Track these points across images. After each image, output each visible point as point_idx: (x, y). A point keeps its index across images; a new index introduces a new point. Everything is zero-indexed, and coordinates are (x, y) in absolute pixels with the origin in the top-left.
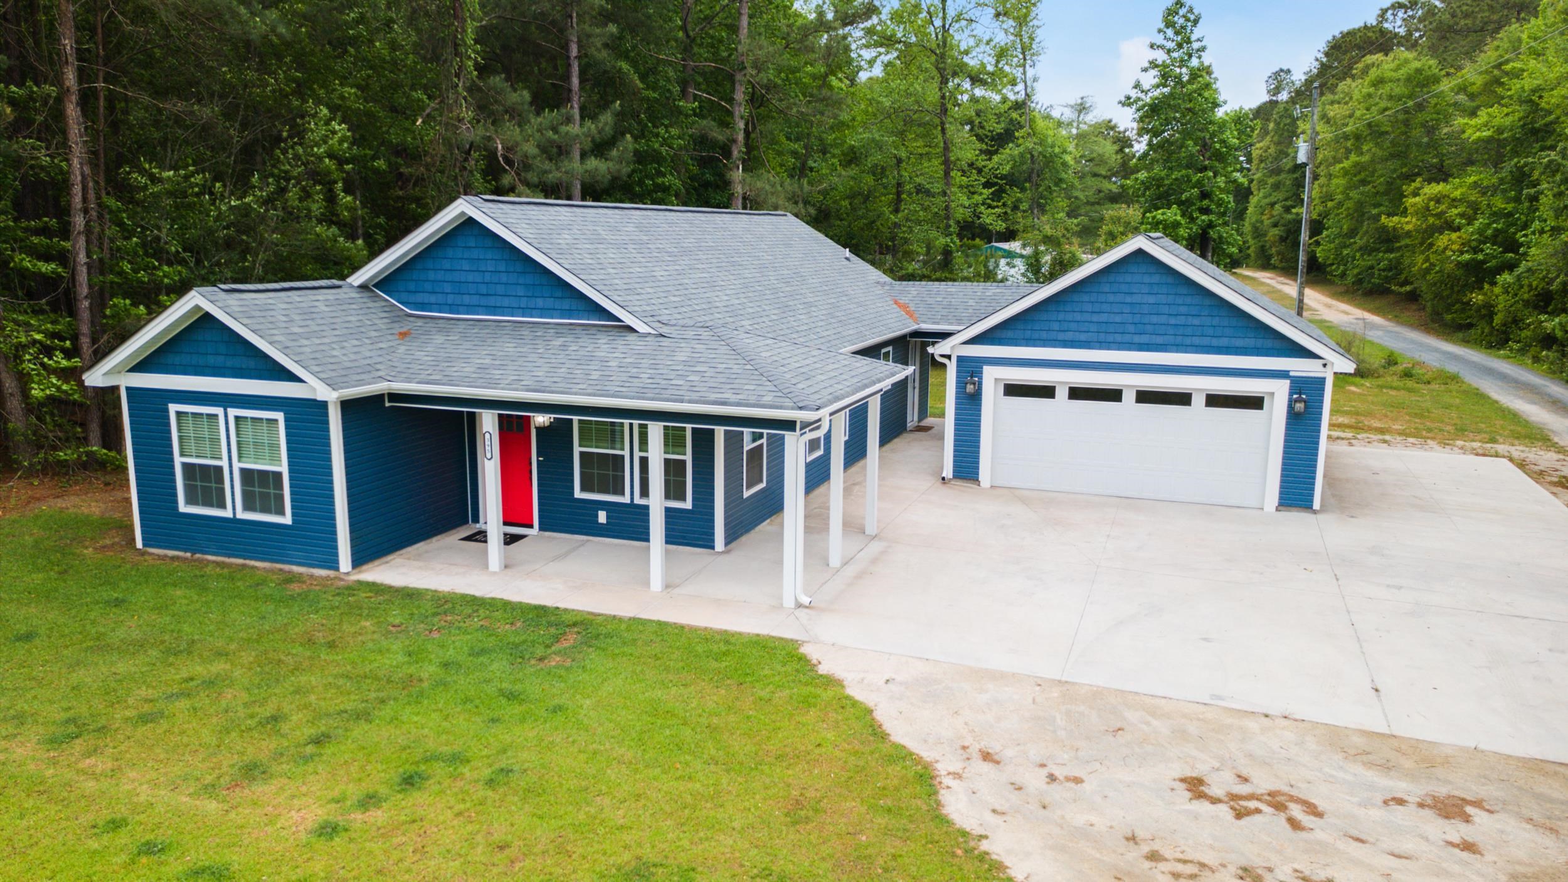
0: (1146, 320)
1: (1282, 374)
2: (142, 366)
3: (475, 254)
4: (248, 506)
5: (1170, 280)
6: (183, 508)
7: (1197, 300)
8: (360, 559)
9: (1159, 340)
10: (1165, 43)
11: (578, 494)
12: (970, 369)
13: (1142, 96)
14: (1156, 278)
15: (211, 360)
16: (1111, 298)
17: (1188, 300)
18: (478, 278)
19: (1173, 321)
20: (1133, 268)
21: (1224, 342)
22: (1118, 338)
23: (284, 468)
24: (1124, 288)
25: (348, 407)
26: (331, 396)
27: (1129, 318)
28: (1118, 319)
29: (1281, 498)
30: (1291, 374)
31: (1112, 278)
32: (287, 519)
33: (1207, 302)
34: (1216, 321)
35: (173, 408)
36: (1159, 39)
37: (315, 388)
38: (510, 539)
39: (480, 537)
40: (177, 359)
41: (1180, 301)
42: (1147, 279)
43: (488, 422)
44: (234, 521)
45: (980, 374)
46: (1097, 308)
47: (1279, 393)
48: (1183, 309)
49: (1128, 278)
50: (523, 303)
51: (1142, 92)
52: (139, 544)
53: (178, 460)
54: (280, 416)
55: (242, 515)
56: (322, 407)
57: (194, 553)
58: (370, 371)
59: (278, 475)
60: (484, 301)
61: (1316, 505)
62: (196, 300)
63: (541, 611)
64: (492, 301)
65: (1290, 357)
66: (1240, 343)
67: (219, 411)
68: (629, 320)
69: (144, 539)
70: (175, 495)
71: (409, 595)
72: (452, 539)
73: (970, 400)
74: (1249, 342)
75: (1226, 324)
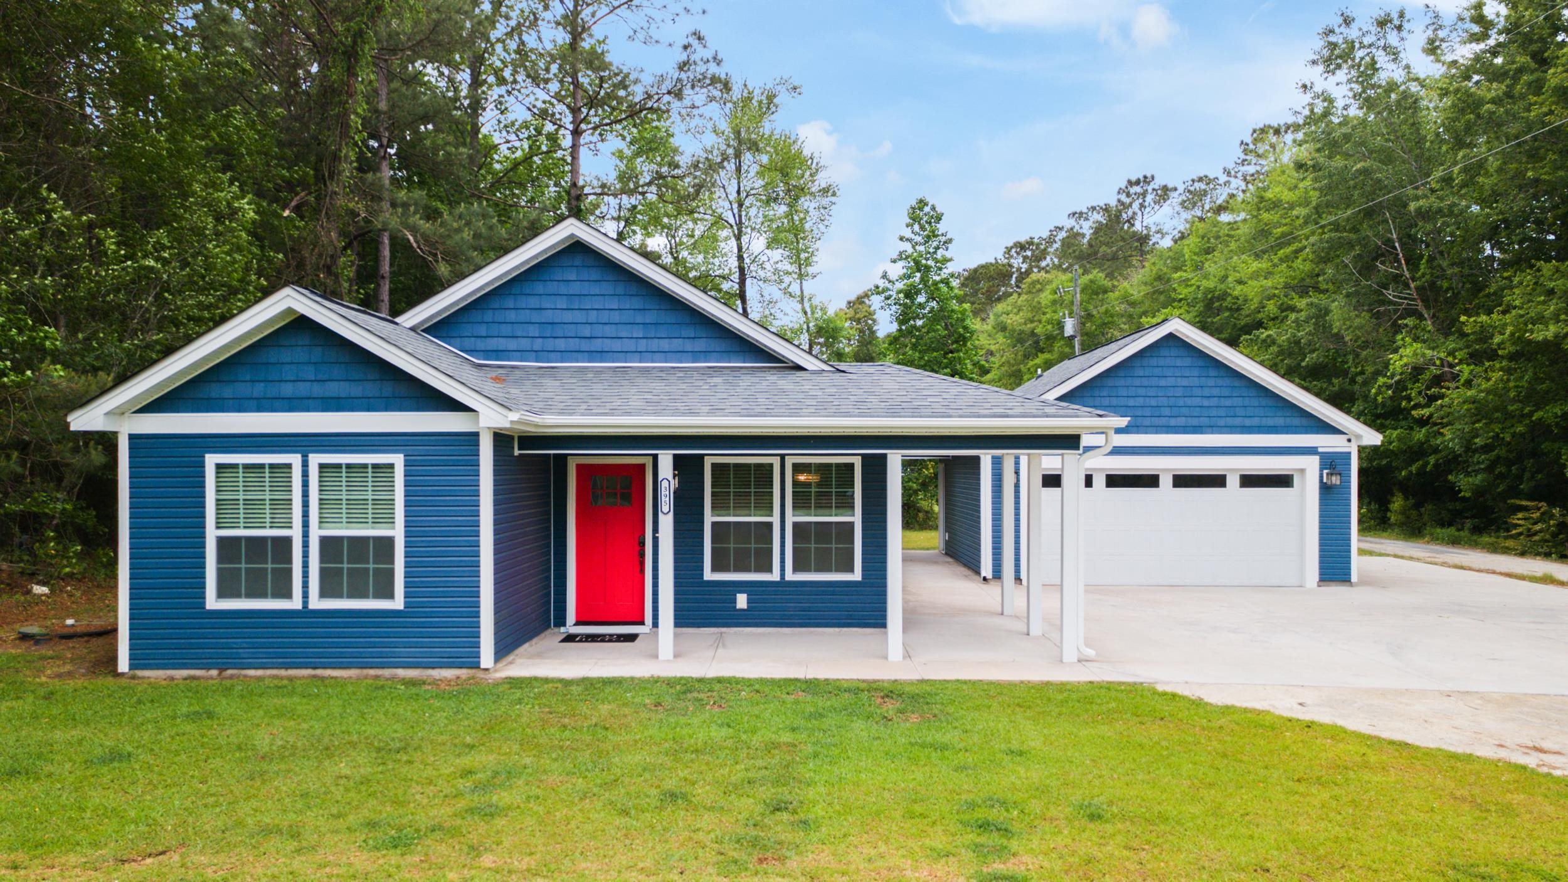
0: (1181, 402)
1: (1311, 451)
2: (162, 404)
3: (576, 288)
4: (331, 590)
5: (1201, 363)
6: (213, 603)
7: (1228, 381)
8: (503, 649)
9: (1195, 422)
10: (913, 236)
11: (708, 575)
13: (889, 286)
14: (1188, 361)
15: (288, 390)
16: (1145, 382)
17: (1220, 382)
18: (579, 317)
19: (1206, 403)
20: (1164, 352)
21: (1255, 421)
22: (1156, 421)
23: (398, 532)
24: (1157, 371)
25: (500, 444)
27: (1165, 401)
28: (1153, 402)
29: (1321, 574)
30: (1320, 450)
31: (1145, 362)
32: (396, 603)
33: (1237, 383)
34: (1247, 402)
35: (212, 460)
36: (907, 233)
40: (228, 391)
41: (1211, 382)
42: (1179, 362)
43: (666, 467)
44: (303, 613)
46: (1132, 392)
47: (1309, 471)
48: (1216, 391)
49: (1162, 362)
50: (642, 345)
51: (890, 282)
52: (123, 665)
53: (212, 535)
54: (398, 460)
55: (316, 603)
56: (469, 442)
57: (222, 669)
59: (389, 542)
60: (585, 345)
61: (1354, 578)
62: (289, 300)
64: (597, 345)
65: (1318, 433)
66: (1270, 422)
67: (295, 459)
68: (796, 357)
69: (132, 658)
70: (203, 586)
72: (550, 642)
74: (1280, 421)
75: (1256, 404)
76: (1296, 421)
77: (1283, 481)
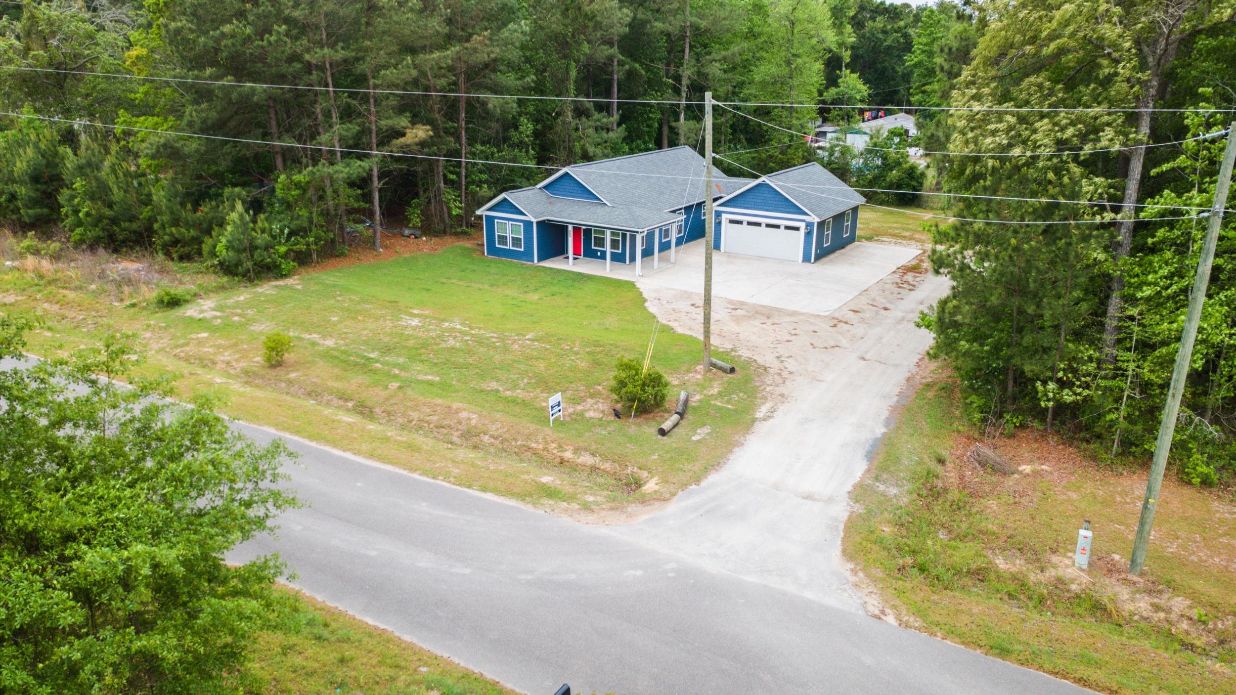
0: (769, 202)
1: (804, 221)
2: (490, 209)
3: (568, 182)
4: (513, 246)
5: (774, 190)
6: (497, 246)
8: (540, 259)
9: (771, 208)
11: (593, 247)
12: (718, 214)
14: (770, 189)
15: (506, 210)
16: (758, 194)
18: (568, 188)
19: (774, 203)
20: (764, 186)
21: (786, 210)
23: (522, 237)
24: (760, 192)
25: (538, 223)
26: (534, 220)
27: (763, 201)
28: (759, 201)
29: (803, 259)
30: (806, 221)
31: (758, 188)
32: (522, 250)
34: (786, 203)
35: (496, 221)
37: (531, 218)
38: (575, 259)
39: (567, 258)
40: (498, 209)
41: (776, 197)
42: (768, 189)
43: (570, 228)
44: (510, 250)
45: (720, 216)
46: (754, 197)
47: (802, 225)
48: (777, 199)
49: (761, 189)
50: (581, 195)
53: (497, 234)
54: (521, 224)
55: (511, 248)
56: (531, 223)
57: (500, 258)
58: (542, 214)
59: (521, 239)
60: (569, 194)
61: (812, 261)
62: (503, 195)
63: (580, 274)
64: (573, 194)
65: (804, 215)
67: (507, 222)
68: (605, 201)
69: (487, 254)
70: (495, 243)
71: (551, 269)
72: (561, 257)
73: (718, 224)
76: (795, 210)
77: (797, 229)
